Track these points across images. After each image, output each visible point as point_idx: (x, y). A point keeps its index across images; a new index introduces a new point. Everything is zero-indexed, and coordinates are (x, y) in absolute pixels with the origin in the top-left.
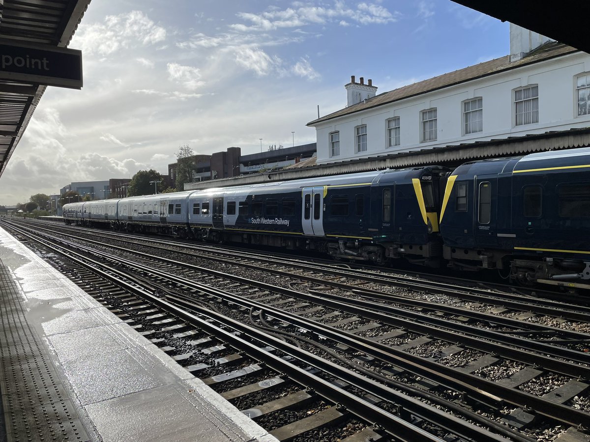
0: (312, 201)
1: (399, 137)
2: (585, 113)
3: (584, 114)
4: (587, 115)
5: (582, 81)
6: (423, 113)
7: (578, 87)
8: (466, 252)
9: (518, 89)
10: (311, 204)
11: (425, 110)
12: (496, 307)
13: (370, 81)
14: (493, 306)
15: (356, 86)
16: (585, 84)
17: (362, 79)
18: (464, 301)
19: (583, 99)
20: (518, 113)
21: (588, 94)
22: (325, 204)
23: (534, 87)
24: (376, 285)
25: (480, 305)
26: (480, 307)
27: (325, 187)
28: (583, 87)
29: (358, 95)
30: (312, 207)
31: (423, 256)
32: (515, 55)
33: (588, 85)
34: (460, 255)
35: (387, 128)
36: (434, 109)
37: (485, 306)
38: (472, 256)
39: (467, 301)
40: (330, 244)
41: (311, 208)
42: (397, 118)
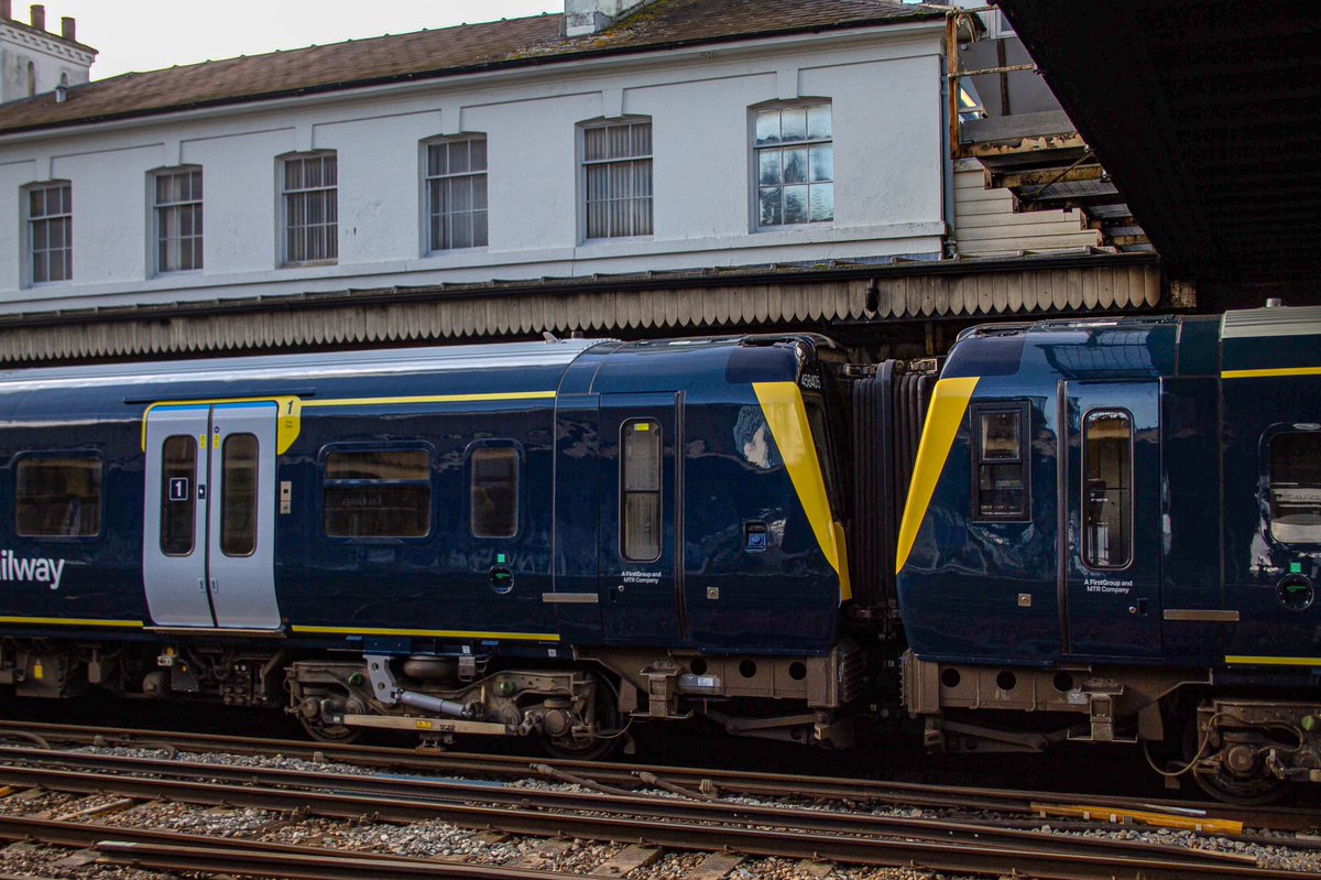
0: (209, 470)
1: (199, 242)
2: (777, 222)
3: (774, 224)
4: (782, 227)
5: (768, 126)
6: (287, 163)
7: (760, 142)
8: (1006, 682)
9: (593, 125)
10: (201, 479)
11: (294, 153)
12: (620, 846)
13: (69, 23)
14: (607, 843)
15: (16, 32)
16: (777, 133)
17: (38, 12)
18: (511, 836)
19: (770, 179)
20: (592, 199)
21: (785, 167)
22: (286, 485)
23: (637, 125)
24: (176, 808)
25: (565, 846)
26: (570, 852)
27: (283, 402)
28: (772, 144)
29: (26, 69)
30: (207, 495)
31: (810, 704)
32: (580, 19)
33: (784, 139)
34: (979, 690)
35: (153, 203)
36: (327, 154)
37: (582, 847)
38: (1030, 695)
39: (520, 836)
40: (303, 665)
41: (200, 504)
42: (191, 170)
